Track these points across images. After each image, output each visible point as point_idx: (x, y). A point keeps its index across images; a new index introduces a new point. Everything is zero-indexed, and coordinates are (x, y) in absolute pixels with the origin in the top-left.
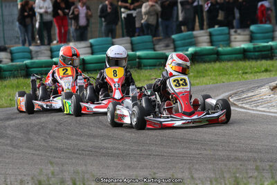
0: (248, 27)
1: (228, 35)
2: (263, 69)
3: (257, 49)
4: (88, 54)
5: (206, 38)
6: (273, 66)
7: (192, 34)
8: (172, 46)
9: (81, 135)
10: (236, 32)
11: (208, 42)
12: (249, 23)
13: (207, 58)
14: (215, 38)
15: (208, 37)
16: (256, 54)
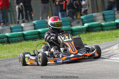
1: (113, 15)
5: (101, 17)
7: (93, 15)
8: (81, 23)
10: (118, 13)
14: (106, 17)
15: (102, 17)
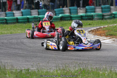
0: (85, 7)
1: (77, 10)
2: (88, 24)
3: (87, 16)
4: (21, 16)
5: (68, 11)
6: (92, 23)
7: (62, 9)
9: (11, 48)
10: (80, 9)
11: (69, 13)
12: (85, 5)
13: (67, 19)
14: (72, 11)
15: (69, 11)
16: (86, 18)
